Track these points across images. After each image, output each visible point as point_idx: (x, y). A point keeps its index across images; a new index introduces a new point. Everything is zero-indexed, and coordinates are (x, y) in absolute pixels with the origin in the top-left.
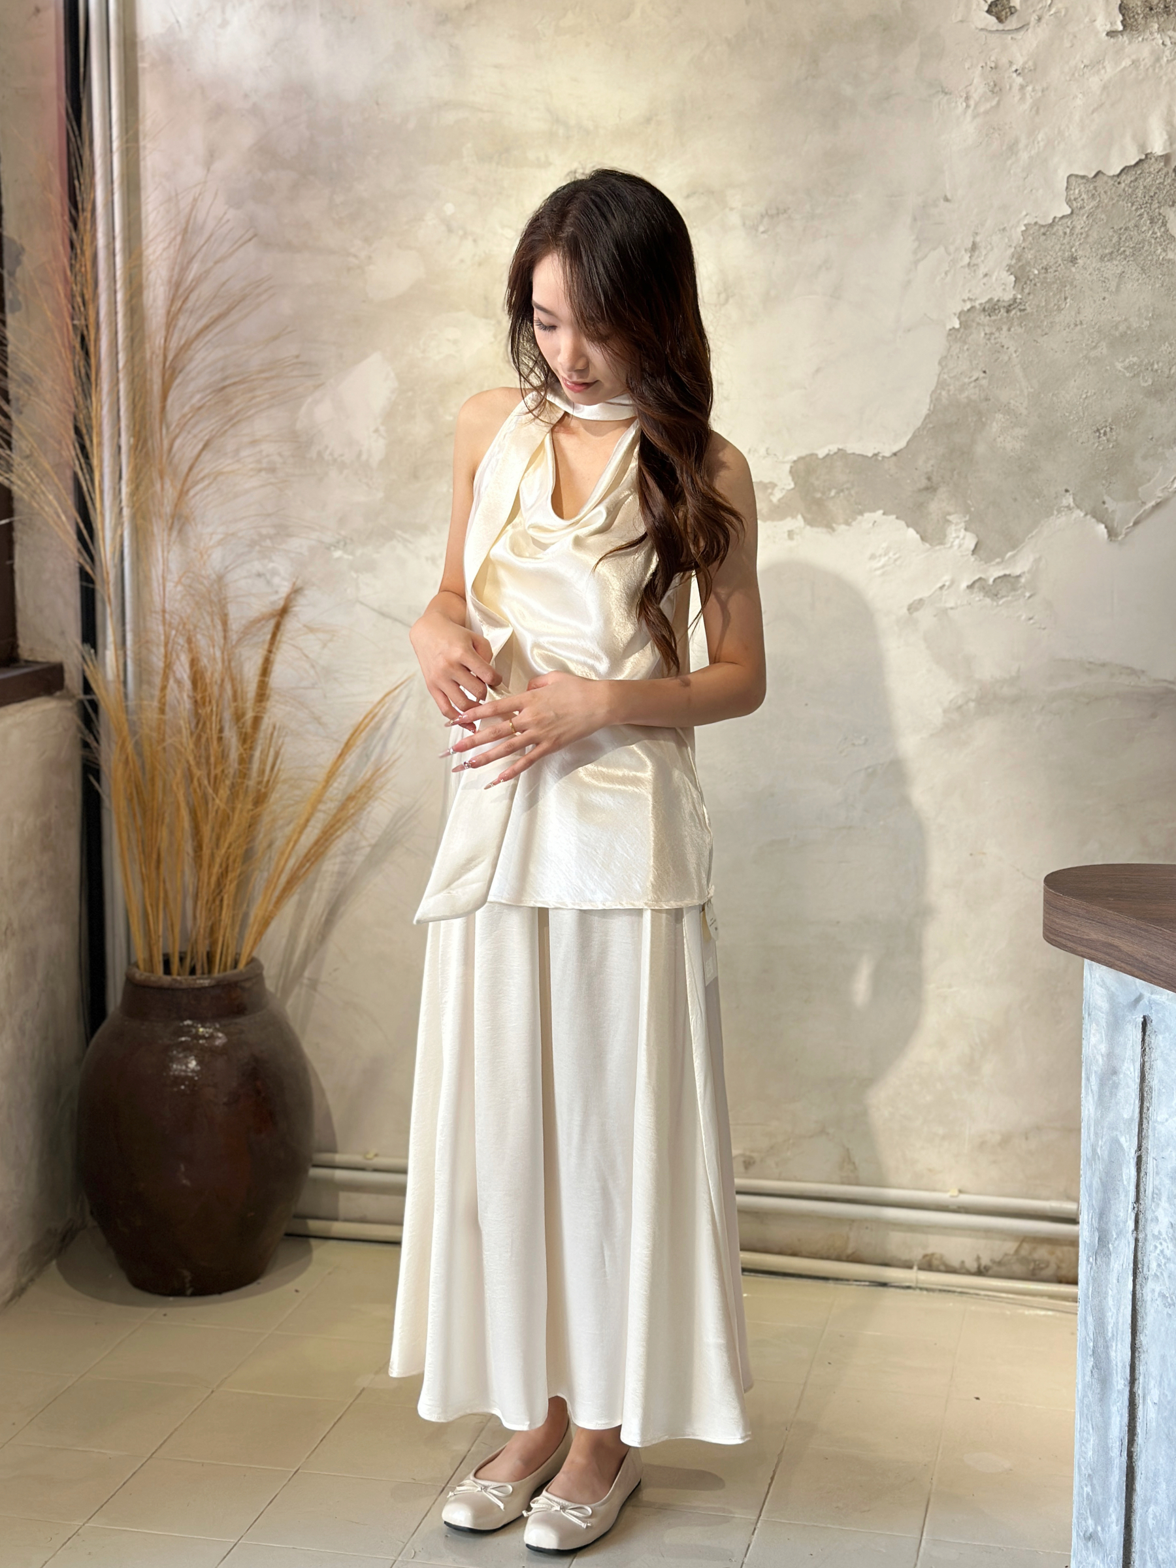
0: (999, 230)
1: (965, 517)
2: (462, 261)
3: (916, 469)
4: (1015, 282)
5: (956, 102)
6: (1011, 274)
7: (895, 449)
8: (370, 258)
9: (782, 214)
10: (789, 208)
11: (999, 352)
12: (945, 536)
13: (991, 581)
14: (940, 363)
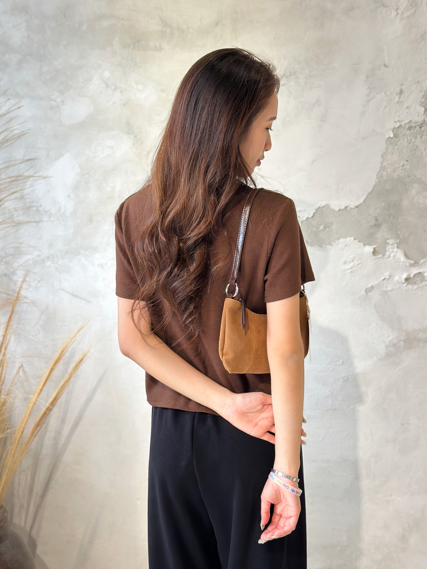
0: (415, 83)
1: (397, 240)
2: (114, 103)
3: (369, 215)
4: (425, 111)
5: (391, 12)
6: (423, 107)
7: (357, 203)
8: (63, 102)
9: (293, 75)
10: (296, 72)
11: (415, 150)
12: (386, 251)
13: (412, 276)
14: (382, 156)
